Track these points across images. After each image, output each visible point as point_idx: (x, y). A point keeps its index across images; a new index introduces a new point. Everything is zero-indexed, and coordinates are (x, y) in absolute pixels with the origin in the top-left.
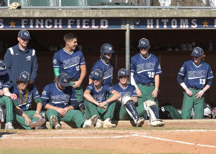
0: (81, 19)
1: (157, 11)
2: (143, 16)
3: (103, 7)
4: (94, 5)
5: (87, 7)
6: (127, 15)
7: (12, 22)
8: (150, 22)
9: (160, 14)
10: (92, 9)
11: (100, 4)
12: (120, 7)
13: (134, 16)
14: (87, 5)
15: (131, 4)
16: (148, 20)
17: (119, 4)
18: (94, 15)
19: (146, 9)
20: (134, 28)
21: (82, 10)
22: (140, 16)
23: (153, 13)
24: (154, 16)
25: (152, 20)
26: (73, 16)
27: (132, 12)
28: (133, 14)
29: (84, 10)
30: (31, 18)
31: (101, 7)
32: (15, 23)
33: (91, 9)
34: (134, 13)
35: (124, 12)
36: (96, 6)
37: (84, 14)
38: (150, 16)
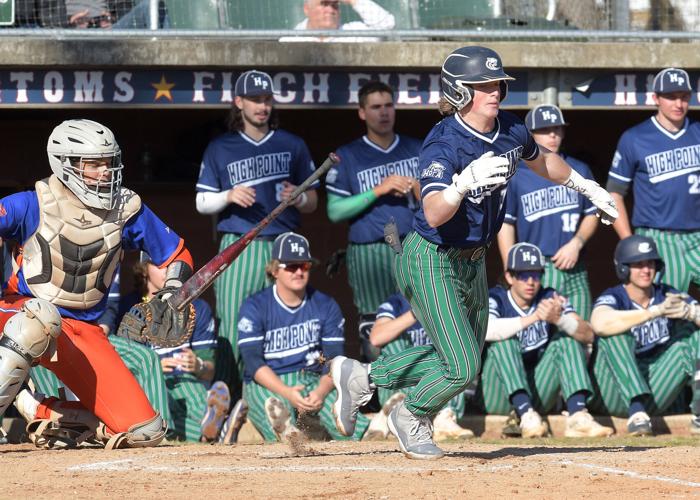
0: (395, 73)
1: (648, 48)
2: (602, 63)
3: (473, 33)
4: (440, 27)
5: (418, 33)
6: (548, 62)
7: (163, 80)
8: (626, 83)
9: (658, 56)
10: (434, 39)
11: (460, 21)
12: (529, 33)
13: (571, 64)
14: (416, 25)
15: (567, 23)
16: (620, 79)
17: (526, 24)
18: (438, 61)
19: (614, 39)
20: (574, 104)
21: (399, 42)
22: (592, 65)
23: (637, 54)
24: (639, 64)
25: (631, 79)
26: (366, 64)
27: (566, 49)
28: (568, 57)
29: (405, 44)
30: (227, 69)
31: (465, 33)
32: (172, 85)
33: (429, 40)
34: (573, 52)
35: (539, 52)
36: (449, 28)
37: (403, 55)
38: (627, 64)
